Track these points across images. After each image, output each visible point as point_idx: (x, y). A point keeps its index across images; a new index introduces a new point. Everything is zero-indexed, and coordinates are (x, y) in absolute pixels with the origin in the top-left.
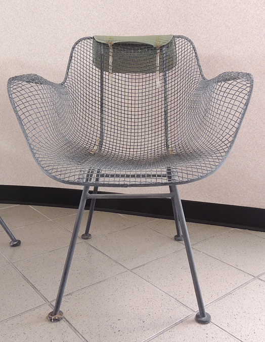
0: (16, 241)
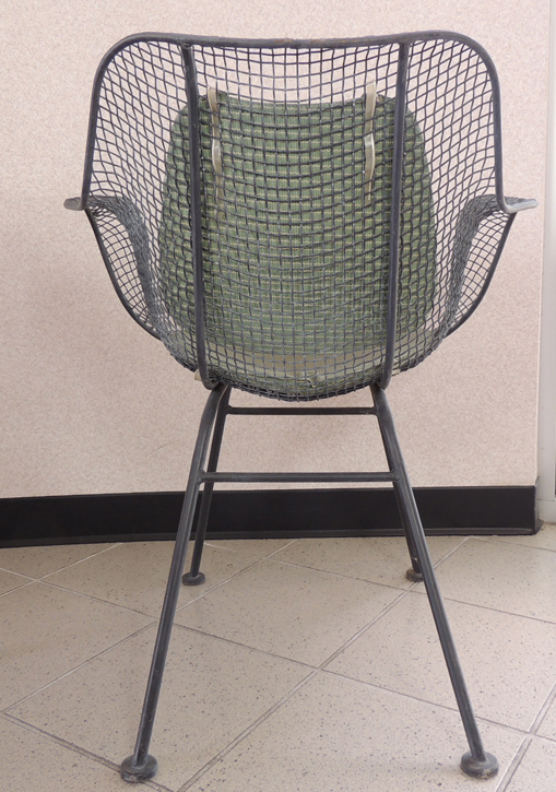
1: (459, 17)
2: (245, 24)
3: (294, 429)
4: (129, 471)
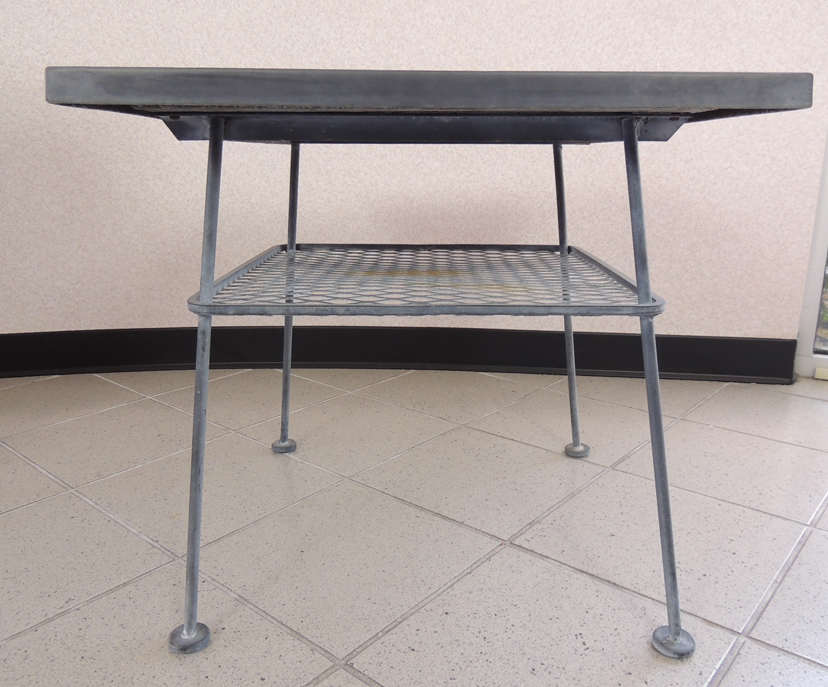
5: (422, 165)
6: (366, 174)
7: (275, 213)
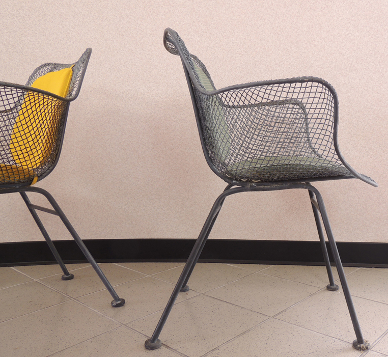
0: (119, 299)
1: (353, 18)
2: (255, 24)
3: (274, 211)
4: (196, 228)
5: (192, 154)
6: (163, 158)
7: (115, 178)
